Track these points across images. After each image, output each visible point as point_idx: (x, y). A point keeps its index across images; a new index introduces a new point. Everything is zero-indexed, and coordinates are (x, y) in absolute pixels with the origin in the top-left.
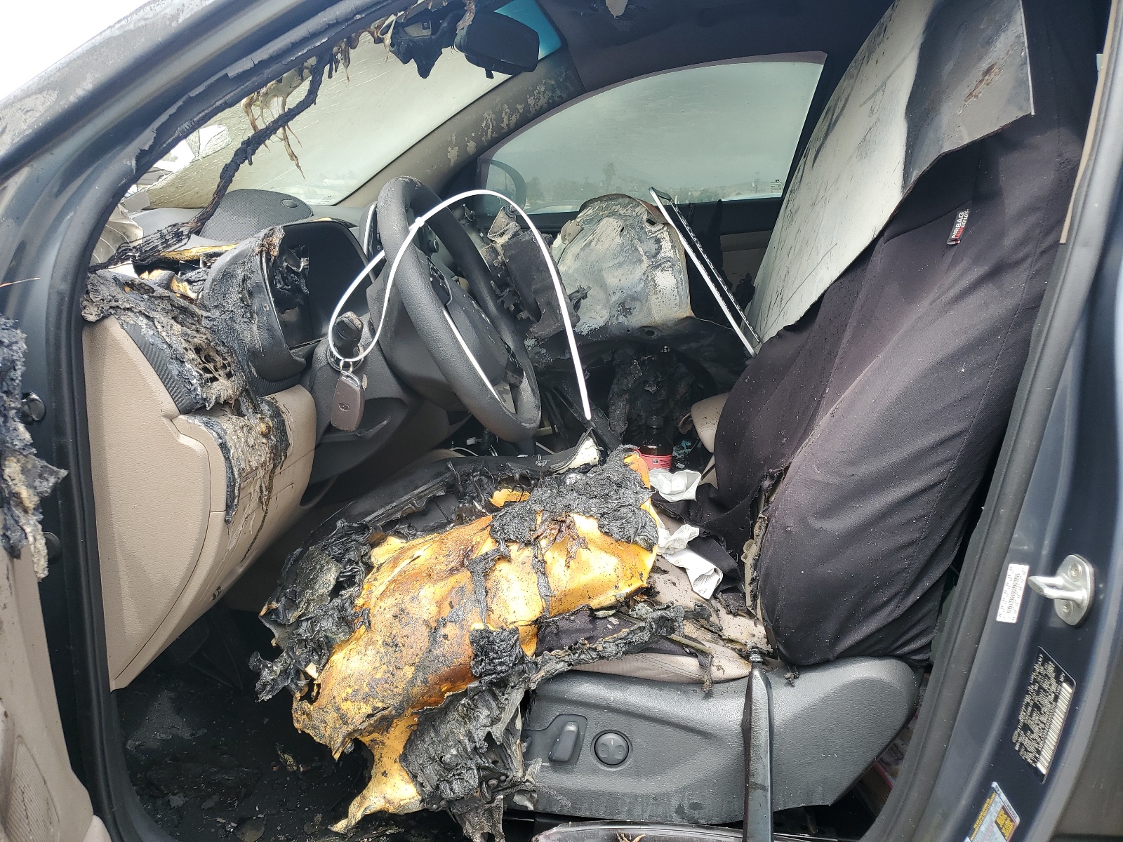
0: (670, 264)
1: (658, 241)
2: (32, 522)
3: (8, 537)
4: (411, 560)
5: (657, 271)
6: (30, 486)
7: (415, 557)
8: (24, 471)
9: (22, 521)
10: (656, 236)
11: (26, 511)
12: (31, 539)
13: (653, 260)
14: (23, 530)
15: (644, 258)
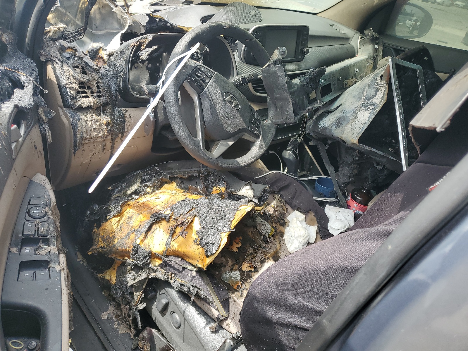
0: (373, 107)
1: (377, 91)
2: (46, 127)
3: (41, 131)
4: (157, 198)
5: (363, 109)
6: (46, 116)
7: (159, 197)
8: (44, 112)
9: (44, 126)
10: (378, 87)
11: (44, 123)
12: (47, 132)
13: (367, 101)
14: (45, 129)
15: (363, 98)
